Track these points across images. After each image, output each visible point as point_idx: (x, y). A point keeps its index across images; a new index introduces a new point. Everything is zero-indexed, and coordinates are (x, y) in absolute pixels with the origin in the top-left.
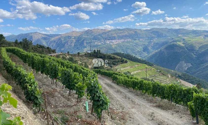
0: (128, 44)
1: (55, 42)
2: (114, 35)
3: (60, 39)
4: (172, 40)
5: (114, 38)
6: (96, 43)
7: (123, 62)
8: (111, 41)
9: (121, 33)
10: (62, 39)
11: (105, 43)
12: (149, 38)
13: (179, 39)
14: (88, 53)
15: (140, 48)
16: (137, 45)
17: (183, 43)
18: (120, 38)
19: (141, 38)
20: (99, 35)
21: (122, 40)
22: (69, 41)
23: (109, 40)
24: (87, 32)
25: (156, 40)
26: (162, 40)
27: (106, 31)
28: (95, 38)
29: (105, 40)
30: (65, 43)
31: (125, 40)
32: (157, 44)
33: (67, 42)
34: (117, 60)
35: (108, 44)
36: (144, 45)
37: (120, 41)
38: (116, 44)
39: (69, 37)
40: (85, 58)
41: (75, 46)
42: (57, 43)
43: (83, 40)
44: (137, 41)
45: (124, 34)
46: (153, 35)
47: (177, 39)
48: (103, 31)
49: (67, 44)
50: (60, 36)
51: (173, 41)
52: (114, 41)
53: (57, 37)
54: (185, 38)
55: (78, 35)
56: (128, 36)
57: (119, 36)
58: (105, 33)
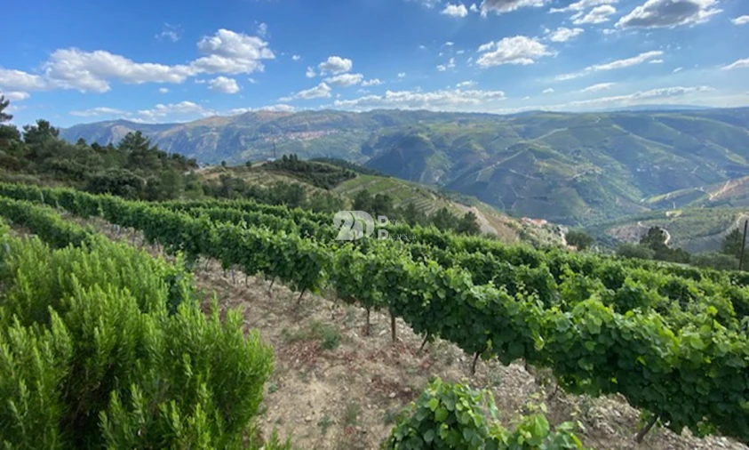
0: (333, 141)
1: (170, 140)
2: (304, 123)
3: (182, 133)
4: (410, 130)
5: (304, 129)
6: (267, 140)
7: (347, 176)
8: (298, 134)
9: (316, 119)
10: (188, 134)
11: (287, 140)
12: (369, 127)
13: (419, 127)
14: (270, 163)
15: (355, 148)
16: (349, 141)
17: (428, 136)
18: (316, 127)
19: (356, 127)
20: (273, 123)
21: (321, 132)
22: (205, 138)
23: (294, 131)
24: (245, 118)
25: (381, 131)
26: (393, 131)
27: (287, 115)
28: (264, 129)
29: (285, 133)
30: (196, 142)
31: (326, 131)
32: (384, 137)
33: (200, 140)
34: (336, 174)
35: (292, 140)
36: (363, 140)
37: (317, 135)
38: (311, 141)
39: (205, 129)
40: (265, 174)
41: (218, 147)
42: (176, 142)
43: (238, 135)
44: (349, 134)
45: (324, 121)
46: (377, 123)
47: (417, 128)
48: (280, 115)
49: (202, 144)
50: (181, 128)
51: (412, 133)
52: (304, 134)
53: (176, 129)
54: (430, 125)
55: (226, 123)
56: (330, 125)
57: (313, 124)
58: (285, 119)
